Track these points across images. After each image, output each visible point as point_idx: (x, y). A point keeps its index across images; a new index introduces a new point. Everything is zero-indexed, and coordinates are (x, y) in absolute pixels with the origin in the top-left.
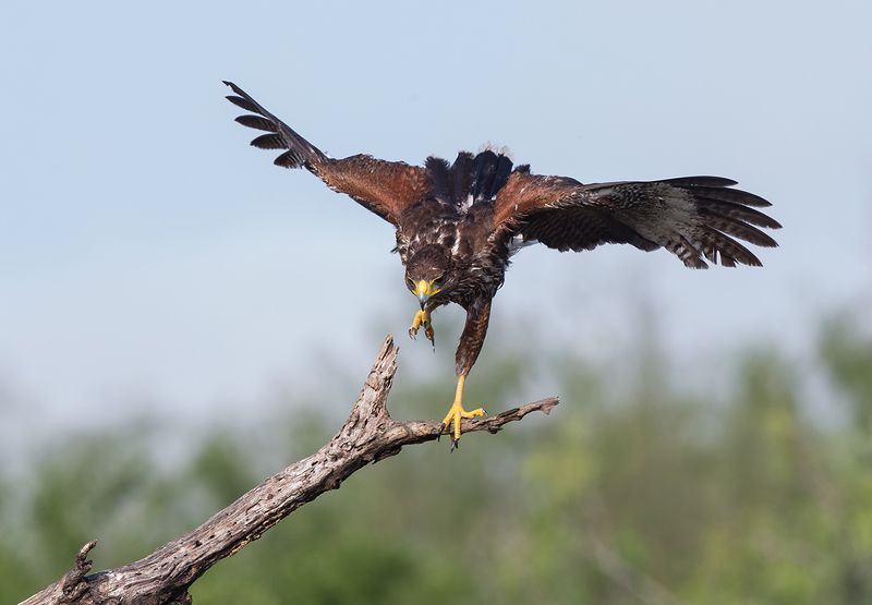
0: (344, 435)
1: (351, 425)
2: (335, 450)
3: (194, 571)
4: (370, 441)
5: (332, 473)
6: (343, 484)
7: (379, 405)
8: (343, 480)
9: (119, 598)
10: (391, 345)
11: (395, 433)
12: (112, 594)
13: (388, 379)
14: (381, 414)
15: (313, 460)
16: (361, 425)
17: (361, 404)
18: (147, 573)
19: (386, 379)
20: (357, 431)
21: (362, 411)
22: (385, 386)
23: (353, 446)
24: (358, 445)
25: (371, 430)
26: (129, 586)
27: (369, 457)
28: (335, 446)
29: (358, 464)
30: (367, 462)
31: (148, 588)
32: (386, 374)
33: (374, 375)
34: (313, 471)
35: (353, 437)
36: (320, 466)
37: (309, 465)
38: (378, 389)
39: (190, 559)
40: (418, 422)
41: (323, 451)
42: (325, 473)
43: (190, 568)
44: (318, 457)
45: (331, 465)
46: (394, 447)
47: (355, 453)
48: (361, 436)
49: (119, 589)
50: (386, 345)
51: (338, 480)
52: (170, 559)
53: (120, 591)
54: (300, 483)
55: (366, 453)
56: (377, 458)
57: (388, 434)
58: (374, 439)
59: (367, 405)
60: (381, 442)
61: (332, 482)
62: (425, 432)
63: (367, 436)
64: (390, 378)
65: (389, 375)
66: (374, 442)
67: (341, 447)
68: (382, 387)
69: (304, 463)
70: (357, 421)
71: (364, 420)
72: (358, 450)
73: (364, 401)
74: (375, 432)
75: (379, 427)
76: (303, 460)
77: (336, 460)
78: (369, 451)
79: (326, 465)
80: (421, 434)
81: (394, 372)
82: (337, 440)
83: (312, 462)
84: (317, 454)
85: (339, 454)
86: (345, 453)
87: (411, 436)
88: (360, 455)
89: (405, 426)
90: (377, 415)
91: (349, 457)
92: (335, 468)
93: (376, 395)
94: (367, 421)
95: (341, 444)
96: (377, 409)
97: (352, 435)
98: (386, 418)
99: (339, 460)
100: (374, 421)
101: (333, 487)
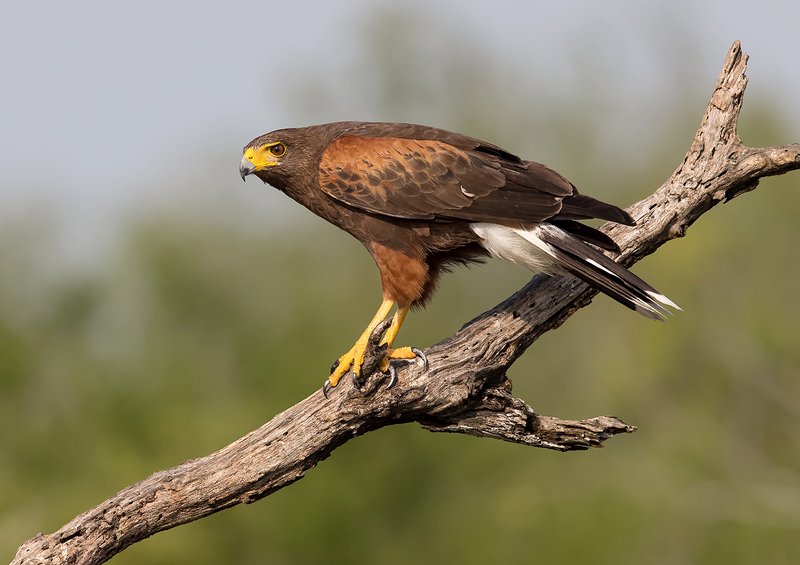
0: (687, 168)
1: (695, 156)
2: (676, 187)
3: (511, 350)
4: (720, 175)
5: (674, 220)
6: (689, 230)
7: (726, 131)
8: (690, 224)
9: (422, 388)
10: (738, 53)
11: (751, 163)
12: (414, 384)
13: (738, 97)
14: (731, 141)
15: (650, 202)
16: (707, 153)
17: (705, 129)
18: (456, 354)
19: (734, 97)
20: (703, 164)
21: (708, 138)
22: (735, 105)
23: (699, 183)
24: (704, 180)
25: (720, 161)
26: (435, 372)
27: (720, 194)
28: (676, 184)
29: (708, 203)
30: (717, 201)
31: (458, 374)
32: (734, 90)
33: (720, 93)
34: (651, 215)
35: (699, 171)
36: (660, 209)
37: (646, 209)
38: (726, 109)
39: (507, 335)
40: (777, 148)
41: (662, 190)
42: (666, 218)
43: (508, 345)
44: (657, 198)
45: (675, 207)
46: (748, 182)
47: (703, 190)
48: (707, 169)
49: (423, 378)
50: (733, 54)
51: (682, 226)
52: (481, 337)
53: (423, 379)
55: (715, 191)
56: (730, 195)
57: (742, 165)
58: (724, 172)
59: (713, 131)
60: (732, 176)
61: (675, 228)
62: (788, 160)
63: (715, 169)
64: (741, 94)
65: (738, 92)
66: (725, 176)
67: (684, 184)
68: (731, 107)
69: (640, 207)
70: (702, 151)
71: (711, 150)
72: (707, 187)
73: (709, 126)
74: (725, 163)
75: (729, 157)
76: (638, 204)
77: (680, 200)
78: (719, 187)
79: (667, 208)
80: (782, 162)
81: (745, 87)
82: (679, 176)
83: (649, 205)
84: (655, 195)
85: (683, 193)
86: (690, 192)
87: (770, 166)
88: (708, 194)
89: (762, 154)
90: (726, 142)
91: (696, 197)
92: (678, 211)
93: (723, 118)
94: (714, 150)
95: (683, 181)
96: (727, 135)
97: (697, 169)
98: (739, 146)
99: (683, 201)
100: (724, 149)
101: (678, 235)
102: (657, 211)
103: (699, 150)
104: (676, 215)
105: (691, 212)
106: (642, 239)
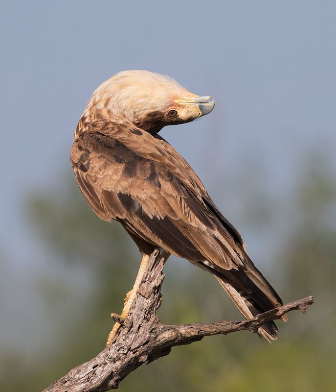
0: (120, 339)
1: (126, 330)
2: (112, 353)
4: (144, 344)
5: (111, 376)
6: (121, 384)
7: (149, 311)
8: (121, 379)
10: (158, 257)
11: (166, 336)
14: (152, 320)
15: (93, 364)
16: (134, 329)
17: (134, 311)
19: (155, 288)
20: (132, 336)
21: (135, 317)
22: (155, 294)
23: (129, 350)
24: (133, 348)
25: (144, 334)
27: (144, 358)
28: (112, 351)
29: (133, 365)
32: (155, 283)
33: (145, 285)
34: (94, 373)
35: (129, 342)
36: (100, 368)
37: (90, 368)
38: (149, 297)
40: (185, 325)
41: (102, 355)
42: (104, 375)
44: (99, 360)
45: (111, 367)
46: (164, 349)
47: (131, 355)
48: (135, 340)
50: (154, 257)
51: (117, 381)
54: (84, 384)
55: (140, 356)
56: (150, 359)
57: (160, 337)
58: (147, 342)
59: (140, 312)
61: (112, 382)
62: (193, 334)
63: (141, 340)
64: (160, 286)
66: (147, 345)
67: (118, 351)
68: (152, 295)
69: (86, 367)
70: (131, 327)
71: (138, 326)
72: (134, 353)
73: (136, 309)
74: (147, 336)
75: (151, 332)
76: (85, 364)
77: (115, 362)
78: (144, 353)
79: (106, 368)
80: (189, 336)
81: (162, 281)
82: (114, 345)
83: (93, 365)
84: (97, 359)
85: (117, 357)
86: (122, 357)
87: (180, 338)
88: (135, 357)
89: (173, 329)
90: (149, 320)
91: (126, 360)
92: (114, 370)
93: (147, 303)
94: (140, 326)
95: (117, 348)
96: (149, 316)
97: (127, 340)
98: (157, 323)
99: (117, 363)
100: (147, 326)
101: (113, 387)
102: (99, 370)
103: (129, 325)
104: (112, 372)
105: (123, 371)
106: (88, 390)
